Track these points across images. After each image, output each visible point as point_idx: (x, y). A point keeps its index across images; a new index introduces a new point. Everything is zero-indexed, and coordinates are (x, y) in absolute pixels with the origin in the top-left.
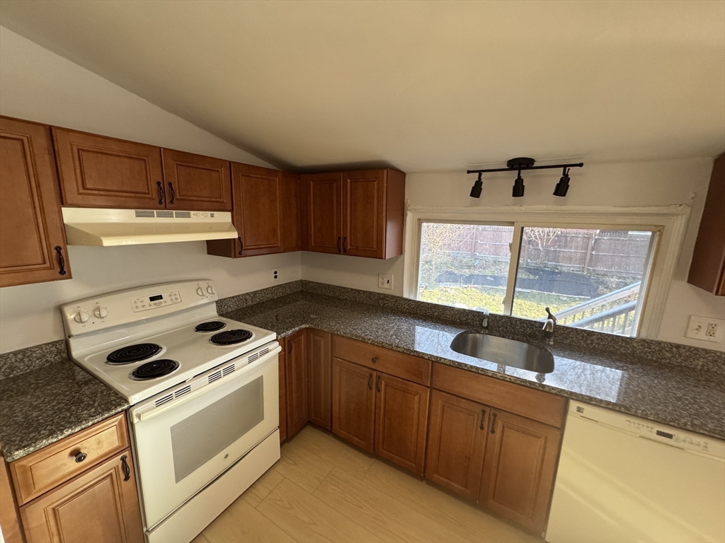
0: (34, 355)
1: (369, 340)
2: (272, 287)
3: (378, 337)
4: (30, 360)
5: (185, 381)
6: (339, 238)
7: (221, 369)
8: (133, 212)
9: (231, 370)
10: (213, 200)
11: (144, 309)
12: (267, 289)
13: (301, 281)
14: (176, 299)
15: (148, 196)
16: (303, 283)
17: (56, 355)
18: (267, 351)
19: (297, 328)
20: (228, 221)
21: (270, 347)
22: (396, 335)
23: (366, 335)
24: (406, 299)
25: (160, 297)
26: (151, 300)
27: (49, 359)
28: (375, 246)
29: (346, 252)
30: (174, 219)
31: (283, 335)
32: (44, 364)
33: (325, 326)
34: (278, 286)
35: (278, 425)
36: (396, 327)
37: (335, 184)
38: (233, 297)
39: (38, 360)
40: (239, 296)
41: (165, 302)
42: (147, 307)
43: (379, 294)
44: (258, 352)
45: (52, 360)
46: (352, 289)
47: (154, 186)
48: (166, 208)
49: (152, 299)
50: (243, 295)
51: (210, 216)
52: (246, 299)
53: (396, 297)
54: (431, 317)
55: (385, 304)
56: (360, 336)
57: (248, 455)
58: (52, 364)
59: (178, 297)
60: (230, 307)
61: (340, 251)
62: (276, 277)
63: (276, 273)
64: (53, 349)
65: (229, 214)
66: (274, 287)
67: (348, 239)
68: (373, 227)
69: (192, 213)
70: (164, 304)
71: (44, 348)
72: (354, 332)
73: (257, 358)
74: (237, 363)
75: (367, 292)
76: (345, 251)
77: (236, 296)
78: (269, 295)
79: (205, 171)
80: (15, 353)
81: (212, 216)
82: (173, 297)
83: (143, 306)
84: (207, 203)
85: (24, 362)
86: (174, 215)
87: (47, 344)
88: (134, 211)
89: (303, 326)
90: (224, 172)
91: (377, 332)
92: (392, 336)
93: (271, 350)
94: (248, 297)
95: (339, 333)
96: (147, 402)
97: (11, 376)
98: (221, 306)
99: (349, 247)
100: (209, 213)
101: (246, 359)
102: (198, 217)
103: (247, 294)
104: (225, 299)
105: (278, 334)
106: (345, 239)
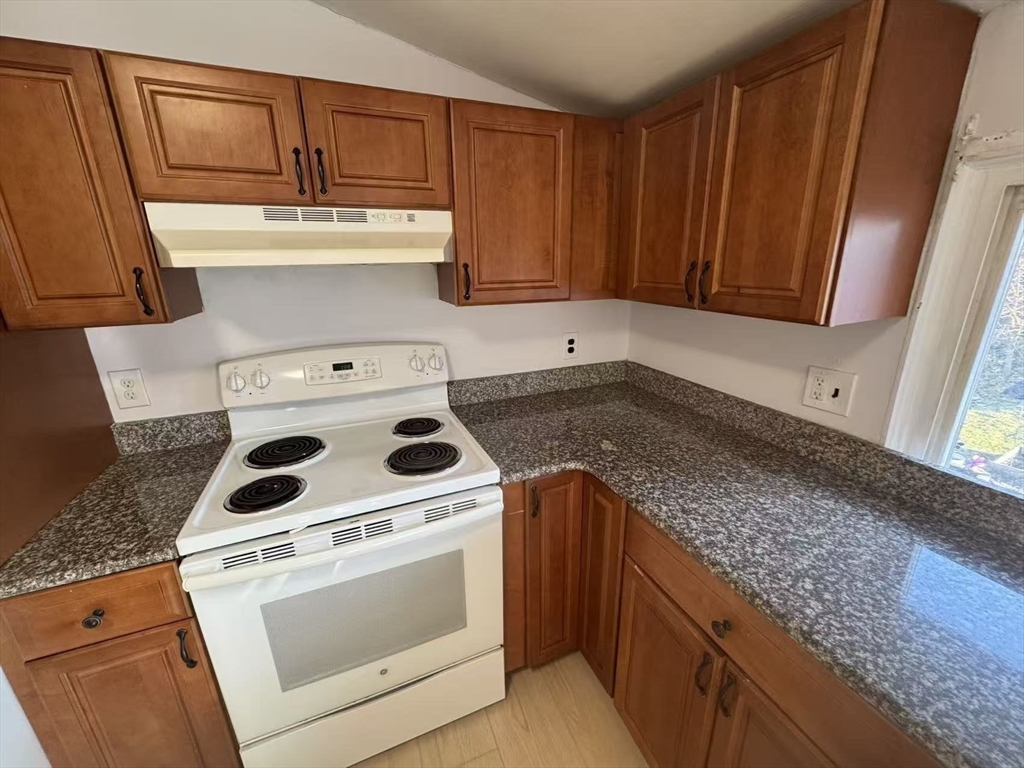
0: (193, 426)
1: (715, 564)
2: (561, 369)
3: (746, 563)
4: (188, 431)
5: (288, 532)
6: (694, 266)
7: (362, 523)
8: (258, 211)
9: (384, 528)
10: (409, 184)
11: (322, 381)
12: (551, 371)
13: (626, 363)
14: (374, 371)
15: (279, 178)
16: (629, 367)
17: (218, 430)
18: (473, 506)
19: (554, 469)
20: (444, 231)
21: (480, 498)
22: (816, 580)
23: (710, 544)
24: (891, 456)
25: (349, 366)
26: (335, 370)
27: (210, 434)
28: (794, 282)
29: (707, 303)
30: (336, 225)
31: (516, 477)
32: (205, 440)
33: (616, 478)
34: (574, 368)
35: (502, 643)
36: (828, 544)
37: (697, 118)
38: (482, 380)
39: (198, 432)
40: (492, 378)
41: (356, 375)
42: (327, 380)
43: (799, 421)
44: (450, 502)
45: (215, 436)
46: (727, 397)
47: (288, 158)
48: (315, 203)
49: (337, 367)
50: (501, 377)
51: (405, 218)
52: (505, 385)
53: (855, 440)
54: (999, 542)
55: (814, 452)
56: (689, 541)
57: (431, 679)
58: (214, 442)
59: (377, 368)
60: (475, 394)
61: (691, 298)
62: (571, 350)
63: (571, 342)
64: (214, 421)
65: (447, 216)
66: (565, 369)
67: (717, 267)
68: (796, 220)
69: (370, 212)
70: (352, 378)
71: (203, 419)
72: (679, 523)
73: (445, 515)
74: (398, 519)
75: (767, 409)
76: (704, 299)
77: (487, 378)
78: (553, 384)
79: (392, 123)
80: (171, 420)
81: (411, 219)
82: (370, 368)
83: (322, 377)
84: (395, 192)
85: (181, 432)
86: (335, 219)
87: (207, 414)
88: (259, 209)
89: (572, 465)
90: (433, 123)
91: (753, 541)
92: (798, 577)
93: (480, 505)
94: (510, 382)
95: (640, 508)
96: (212, 556)
97: (169, 447)
98: (460, 392)
99: (715, 288)
100: (405, 213)
101: (419, 513)
102: (382, 221)
103: (509, 376)
104: (466, 381)
105: (505, 472)
106: (708, 266)
